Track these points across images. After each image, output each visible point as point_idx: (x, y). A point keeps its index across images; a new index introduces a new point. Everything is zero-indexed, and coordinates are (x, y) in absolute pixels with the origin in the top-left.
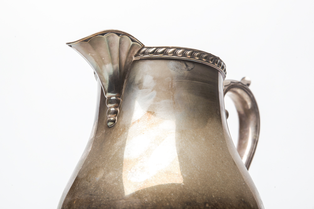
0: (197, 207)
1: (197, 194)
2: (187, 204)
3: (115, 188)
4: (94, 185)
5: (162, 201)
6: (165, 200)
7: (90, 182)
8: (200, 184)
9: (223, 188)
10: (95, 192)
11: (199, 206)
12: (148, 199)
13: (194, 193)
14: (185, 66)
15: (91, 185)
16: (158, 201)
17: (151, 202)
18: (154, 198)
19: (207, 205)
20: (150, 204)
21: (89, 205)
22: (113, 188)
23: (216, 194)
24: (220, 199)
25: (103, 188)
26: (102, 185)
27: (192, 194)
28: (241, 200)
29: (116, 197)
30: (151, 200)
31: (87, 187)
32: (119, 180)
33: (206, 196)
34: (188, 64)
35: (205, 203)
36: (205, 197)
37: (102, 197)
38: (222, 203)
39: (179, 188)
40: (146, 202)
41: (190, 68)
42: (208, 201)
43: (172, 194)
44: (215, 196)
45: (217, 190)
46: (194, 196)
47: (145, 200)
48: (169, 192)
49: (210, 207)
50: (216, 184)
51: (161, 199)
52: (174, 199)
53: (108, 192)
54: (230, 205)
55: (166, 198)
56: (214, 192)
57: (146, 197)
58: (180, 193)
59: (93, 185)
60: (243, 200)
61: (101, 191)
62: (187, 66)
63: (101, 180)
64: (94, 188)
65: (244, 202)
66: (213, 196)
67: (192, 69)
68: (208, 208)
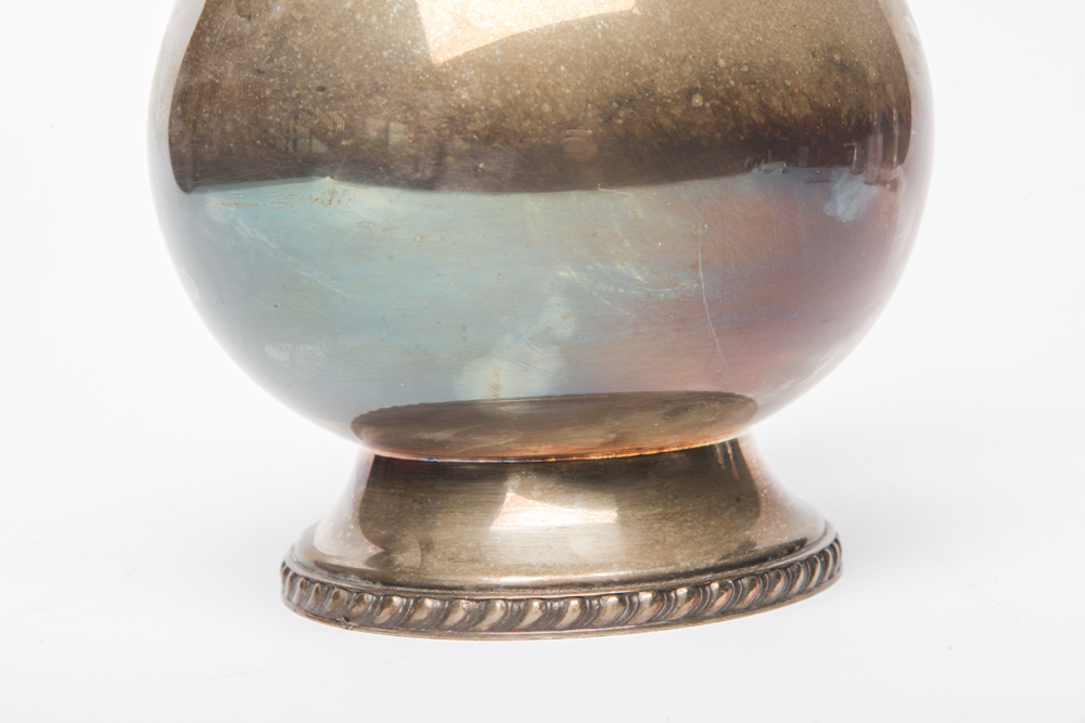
0: (658, 109)
1: (657, 61)
2: (620, 104)
3: (343, 48)
4: (266, 35)
5: (524, 96)
6: (535, 95)
7: (249, 17)
8: (671, 17)
9: (760, 23)
10: (271, 60)
11: (665, 105)
12: (470, 91)
13: (646, 59)
15: (254, 31)
16: (509, 96)
17: (483, 103)
18: (493, 88)
19: (698, 100)
20: (479, 110)
21: (256, 112)
22: (339, 48)
23: (733, 53)
24: (746, 69)
25: (300, 46)
26: (295, 34)
27: (639, 62)
28: (832, 60)
29: (353, 85)
30: (481, 95)
31: (242, 38)
32: (358, 17)
33: (692, 64)
35: (690, 93)
36: (688, 69)
37: (298, 85)
38: (755, 83)
39: (586, 44)
40: (465, 101)
42: (699, 85)
43: (563, 68)
44: (727, 59)
45: (737, 37)
46: (646, 68)
47: (459, 95)
48: (550, 62)
49: (708, 105)
50: (734, 9)
51: (519, 88)
52: (568, 86)
53: (318, 63)
54: (787, 87)
55: (538, 86)
56: (723, 47)
57: (464, 83)
58: (594, 62)
59: (262, 32)
60: (837, 57)
61: (296, 59)
63: (290, 15)
64: (268, 45)
65: (843, 67)
66: (722, 63)
68: (701, 109)
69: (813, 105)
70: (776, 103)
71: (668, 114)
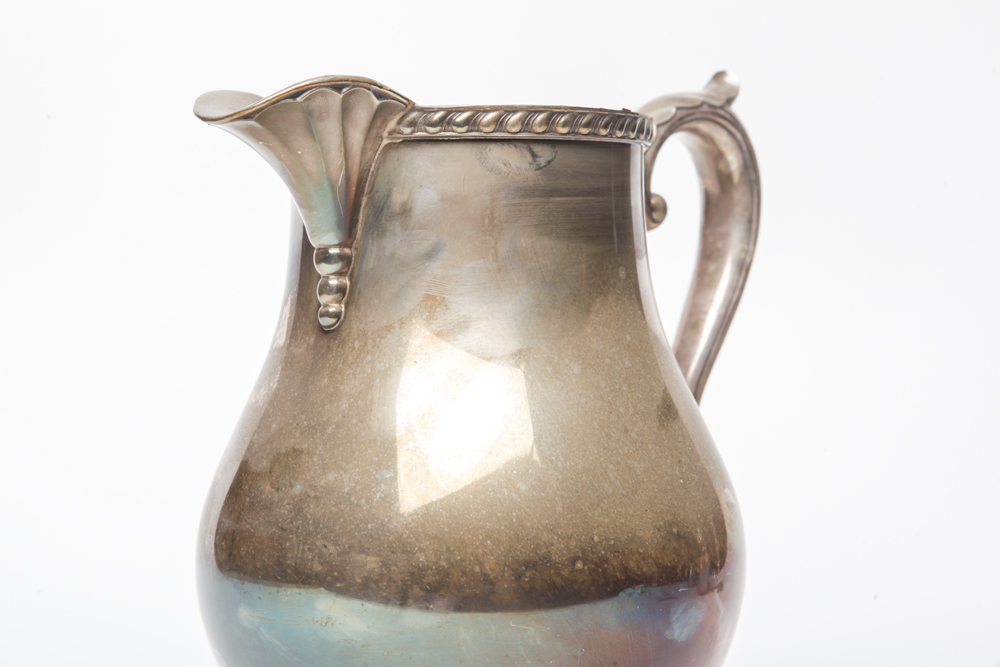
0: (552, 571)
1: (553, 538)
2: (527, 567)
3: (342, 520)
4: (289, 504)
5: (462, 560)
6: (470, 560)
7: (278, 489)
8: (563, 507)
9: (623, 510)
10: (291, 522)
11: (557, 568)
12: (426, 556)
13: (545, 537)
14: (529, 158)
15: (281, 500)
16: (452, 560)
17: (434, 564)
18: (441, 554)
19: (579, 565)
20: (432, 569)
21: (279, 557)
22: (339, 519)
23: (604, 532)
24: (612, 542)
25: (311, 515)
26: (308, 506)
27: (540, 539)
28: (671, 533)
29: (347, 546)
30: (433, 558)
31: (272, 504)
32: (353, 499)
33: (576, 540)
34: (537, 149)
35: (574, 561)
36: (573, 543)
37: (309, 542)
38: (618, 552)
39: (506, 526)
40: (422, 562)
41: (542, 161)
42: (580, 555)
43: (489, 542)
44: (600, 536)
45: (607, 521)
46: (545, 543)
47: (418, 559)
48: (481, 538)
49: (586, 568)
50: (605, 501)
51: (459, 555)
52: (492, 555)
53: (324, 528)
54: (640, 553)
55: (472, 554)
56: (598, 526)
57: (422, 550)
58: (510, 538)
59: (286, 501)
60: (675, 530)
61: (308, 523)
62: (534, 155)
63: (306, 492)
64: (290, 512)
65: (679, 536)
66: (596, 539)
67: (549, 162)
68: (581, 571)
69: (658, 565)
70: (632, 565)
71: (559, 574)
